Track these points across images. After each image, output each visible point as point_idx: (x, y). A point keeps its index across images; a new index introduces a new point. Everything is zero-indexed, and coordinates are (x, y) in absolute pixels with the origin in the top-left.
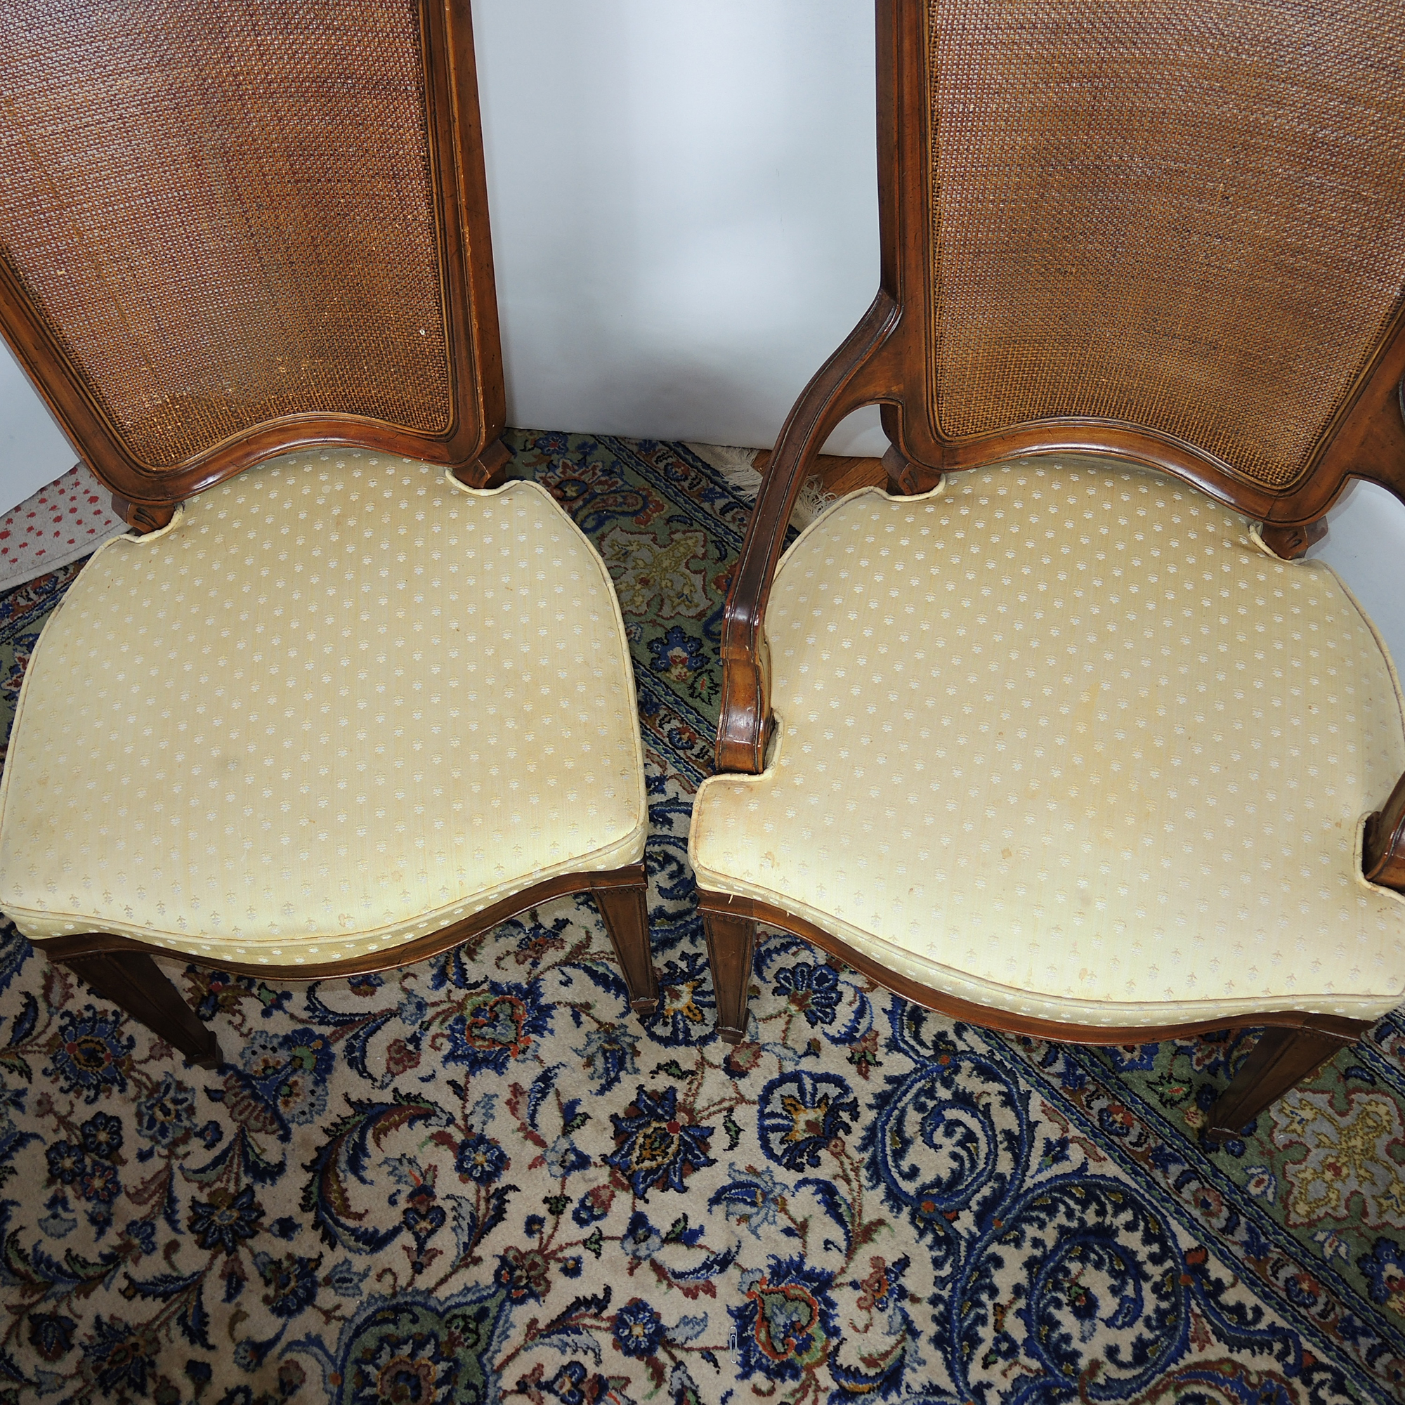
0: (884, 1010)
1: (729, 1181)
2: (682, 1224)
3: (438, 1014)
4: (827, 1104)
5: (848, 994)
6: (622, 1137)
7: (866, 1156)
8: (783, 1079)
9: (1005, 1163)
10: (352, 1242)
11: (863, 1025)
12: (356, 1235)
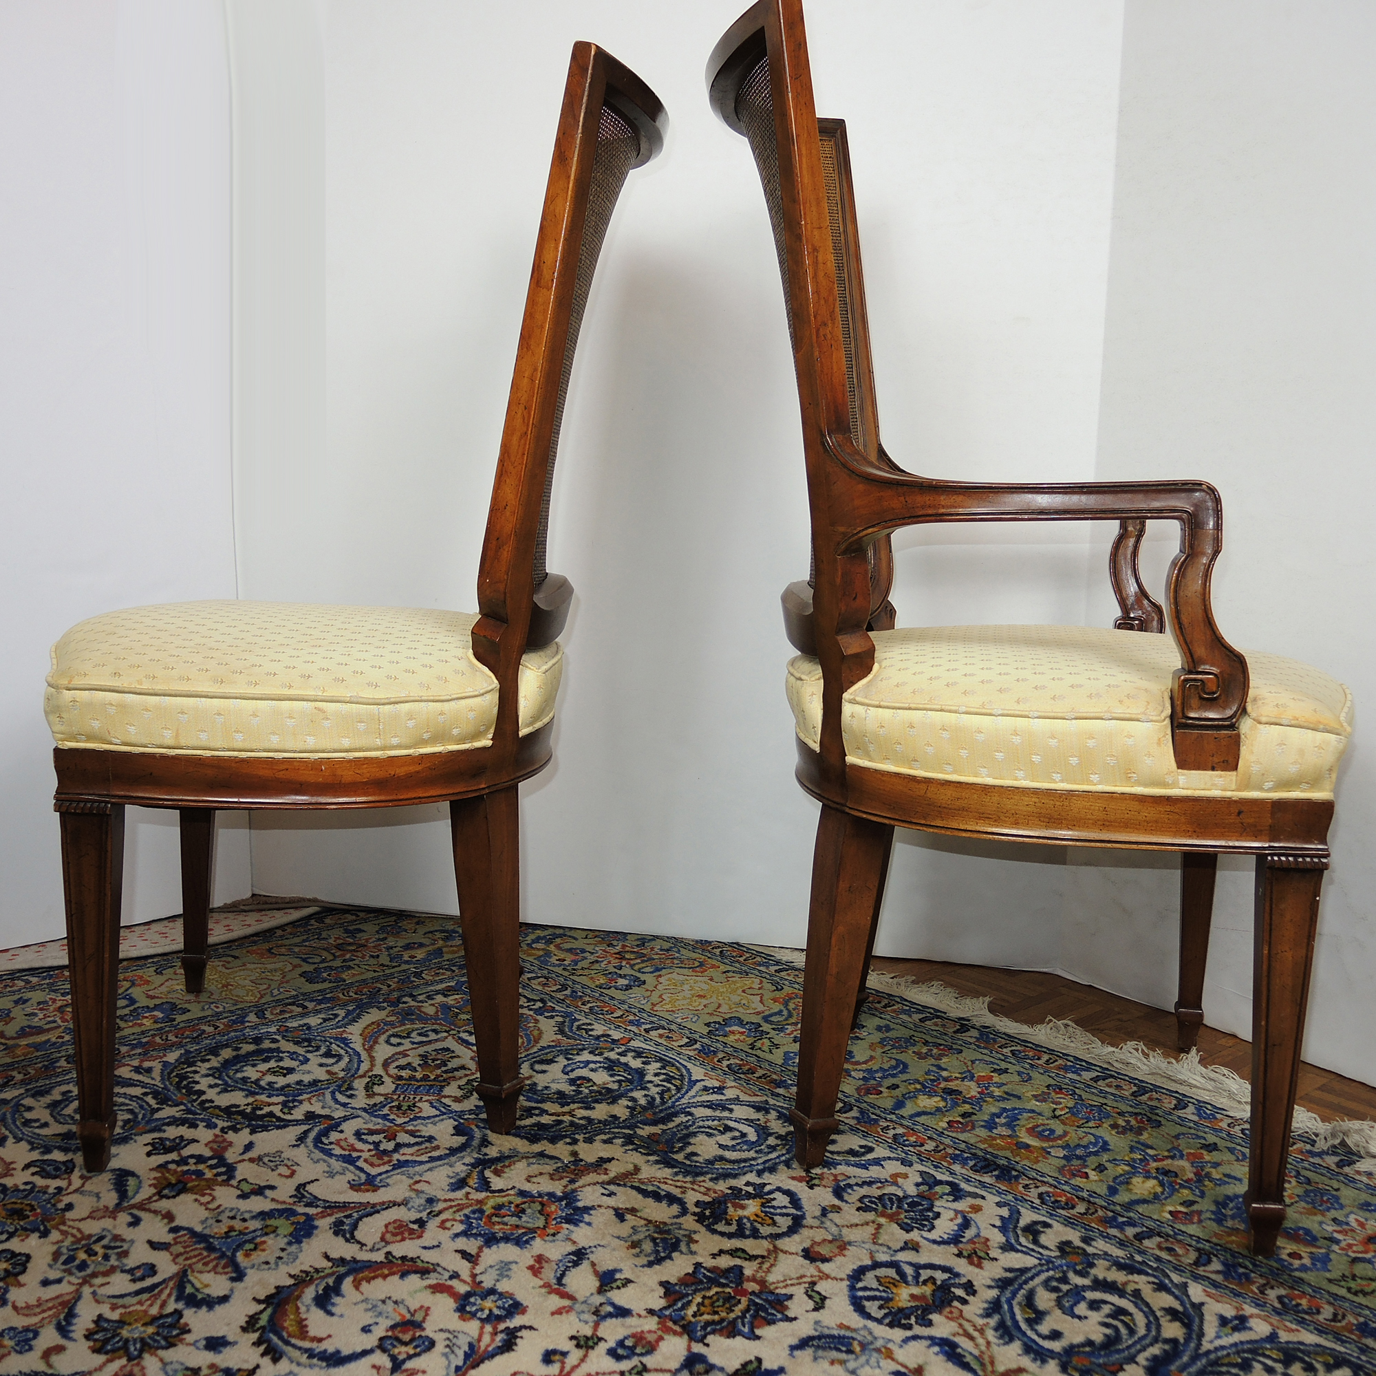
0: (994, 1226)
1: (815, 1334)
2: (755, 1365)
3: (451, 1207)
4: (934, 1283)
5: (946, 1215)
6: (673, 1297)
7: (993, 1321)
8: (876, 1265)
9: (1172, 1330)
10: (304, 1359)
11: (969, 1234)
12: (311, 1354)
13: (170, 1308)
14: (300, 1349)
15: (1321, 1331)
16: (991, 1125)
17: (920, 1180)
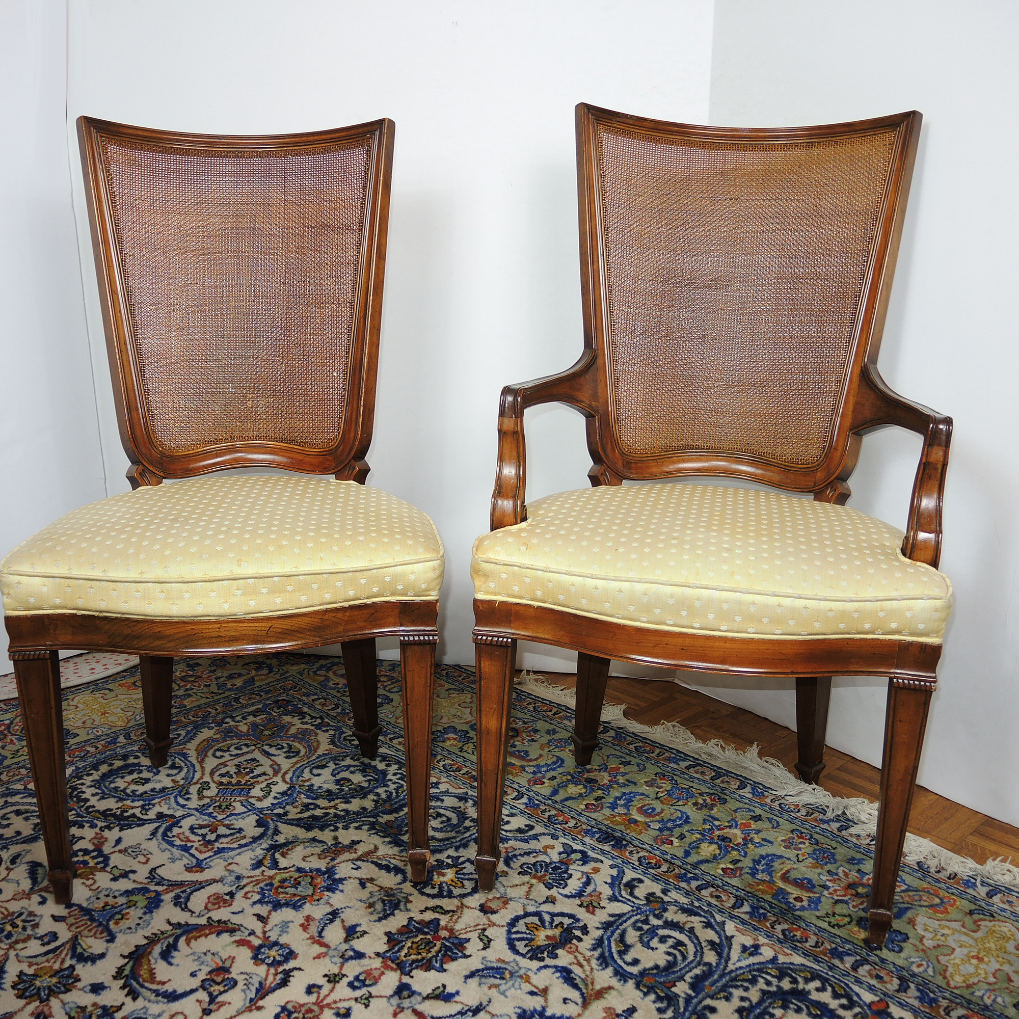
0: (606, 883)
1: (482, 967)
2: (442, 989)
3: (252, 882)
4: (562, 927)
5: (577, 875)
6: (393, 943)
7: (596, 954)
8: (527, 915)
9: (710, 957)
10: (153, 997)
11: (589, 889)
12: (157, 993)
13: (66, 965)
14: (150, 990)
15: (806, 955)
16: (613, 806)
17: (562, 850)
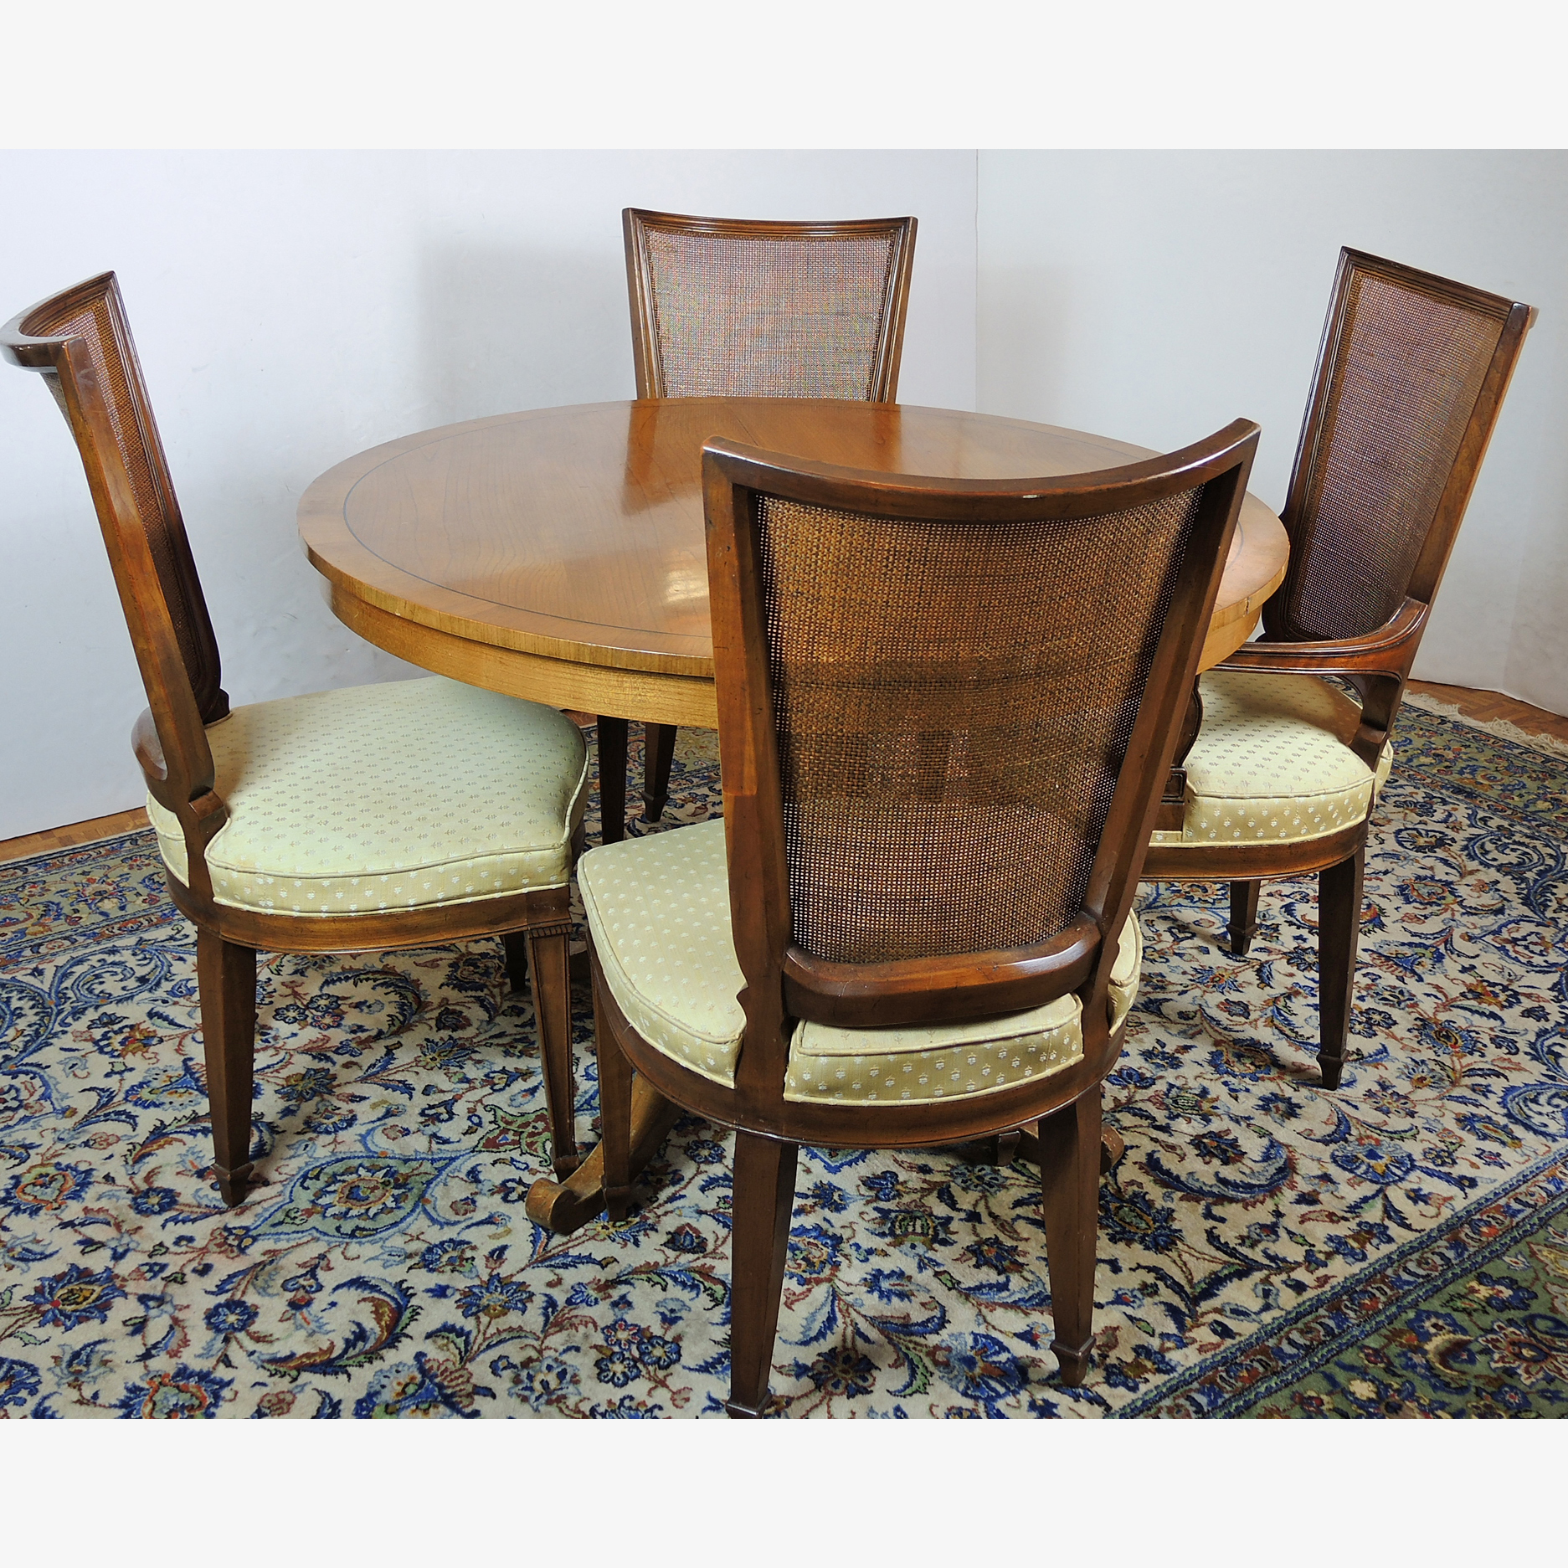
0: (1464, 817)
1: (1382, 852)
4: (1436, 837)
5: (1440, 811)
7: (1465, 853)
8: (1406, 829)
9: (1552, 862)
11: (1451, 819)
16: (1461, 772)
17: (1425, 795)
